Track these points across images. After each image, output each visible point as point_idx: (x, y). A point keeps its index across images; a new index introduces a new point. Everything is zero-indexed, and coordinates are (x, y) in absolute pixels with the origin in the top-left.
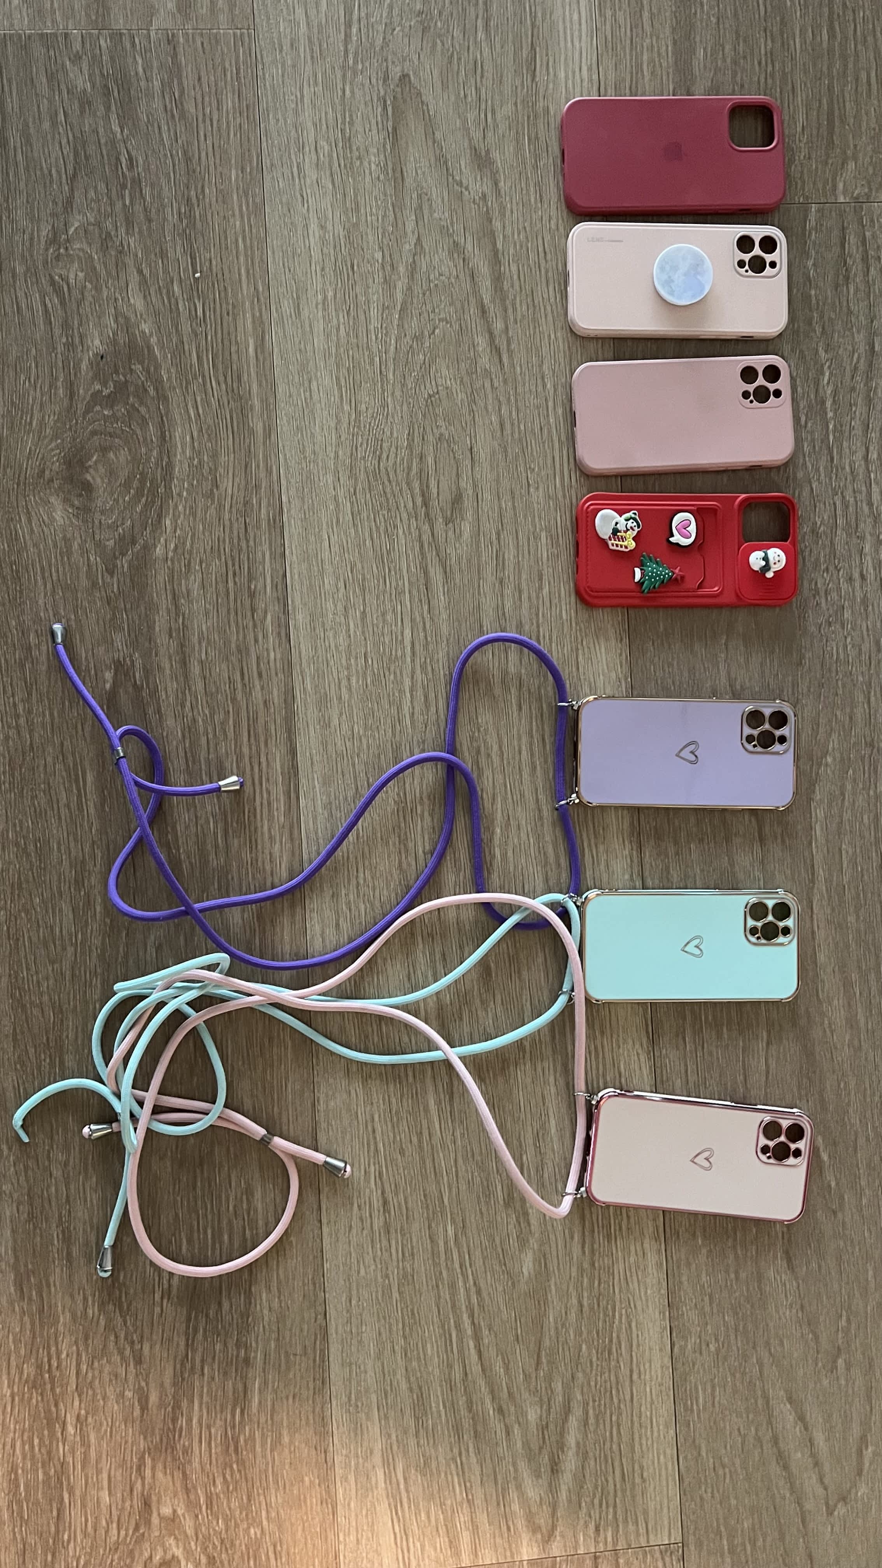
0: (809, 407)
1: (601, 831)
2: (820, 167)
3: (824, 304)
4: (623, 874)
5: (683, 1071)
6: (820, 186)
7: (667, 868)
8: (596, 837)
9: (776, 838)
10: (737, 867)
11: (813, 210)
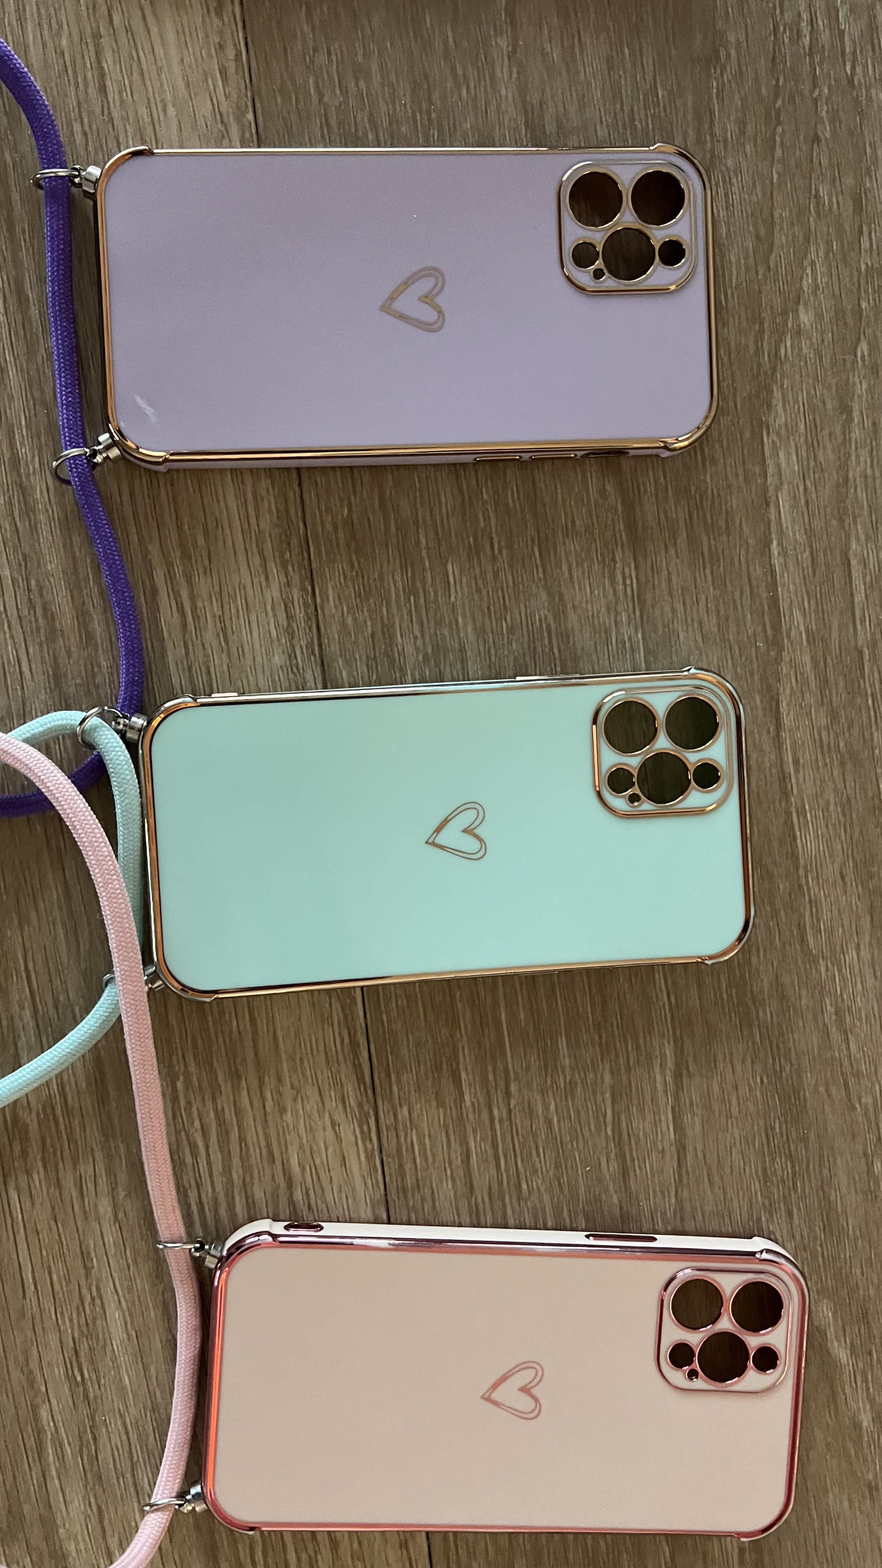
1: (201, 541)
4: (269, 654)
5: (458, 1161)
7: (387, 629)
8: (186, 555)
9: (674, 536)
10: (573, 618)
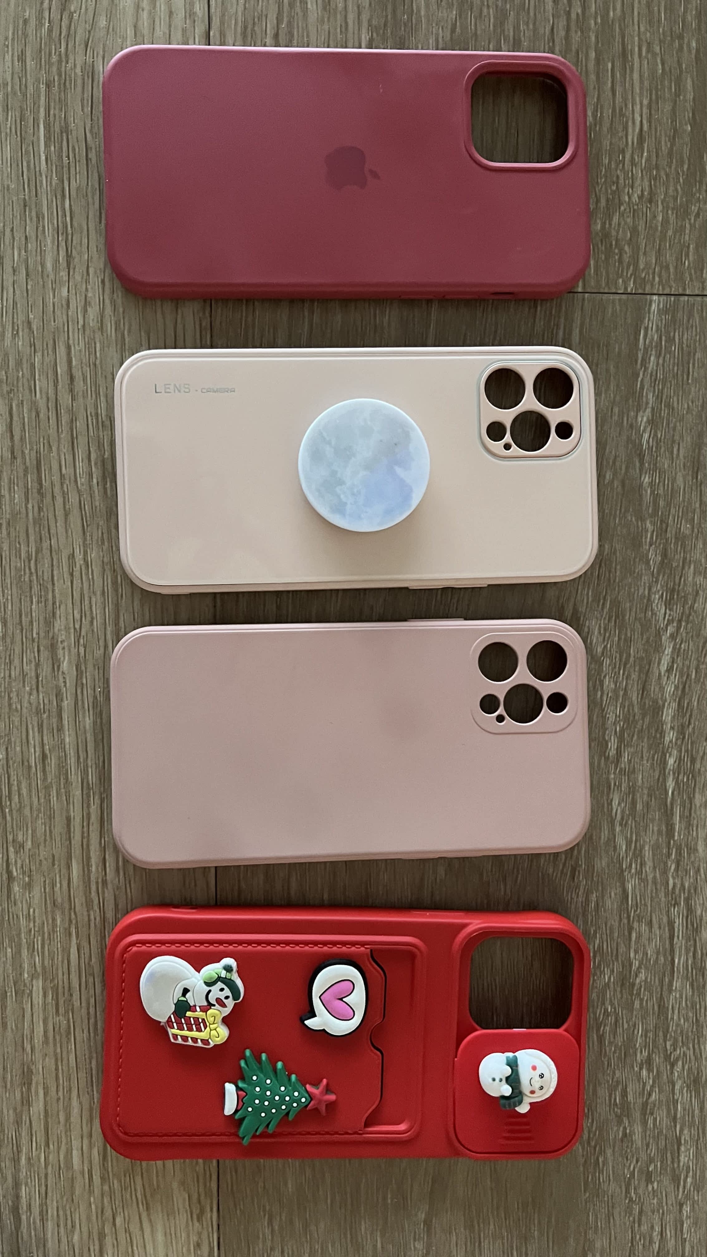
0: (626, 719)
2: (672, 218)
3: (669, 505)
6: (669, 257)
11: (654, 307)
